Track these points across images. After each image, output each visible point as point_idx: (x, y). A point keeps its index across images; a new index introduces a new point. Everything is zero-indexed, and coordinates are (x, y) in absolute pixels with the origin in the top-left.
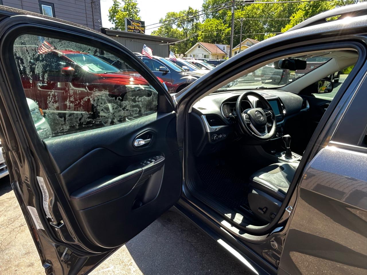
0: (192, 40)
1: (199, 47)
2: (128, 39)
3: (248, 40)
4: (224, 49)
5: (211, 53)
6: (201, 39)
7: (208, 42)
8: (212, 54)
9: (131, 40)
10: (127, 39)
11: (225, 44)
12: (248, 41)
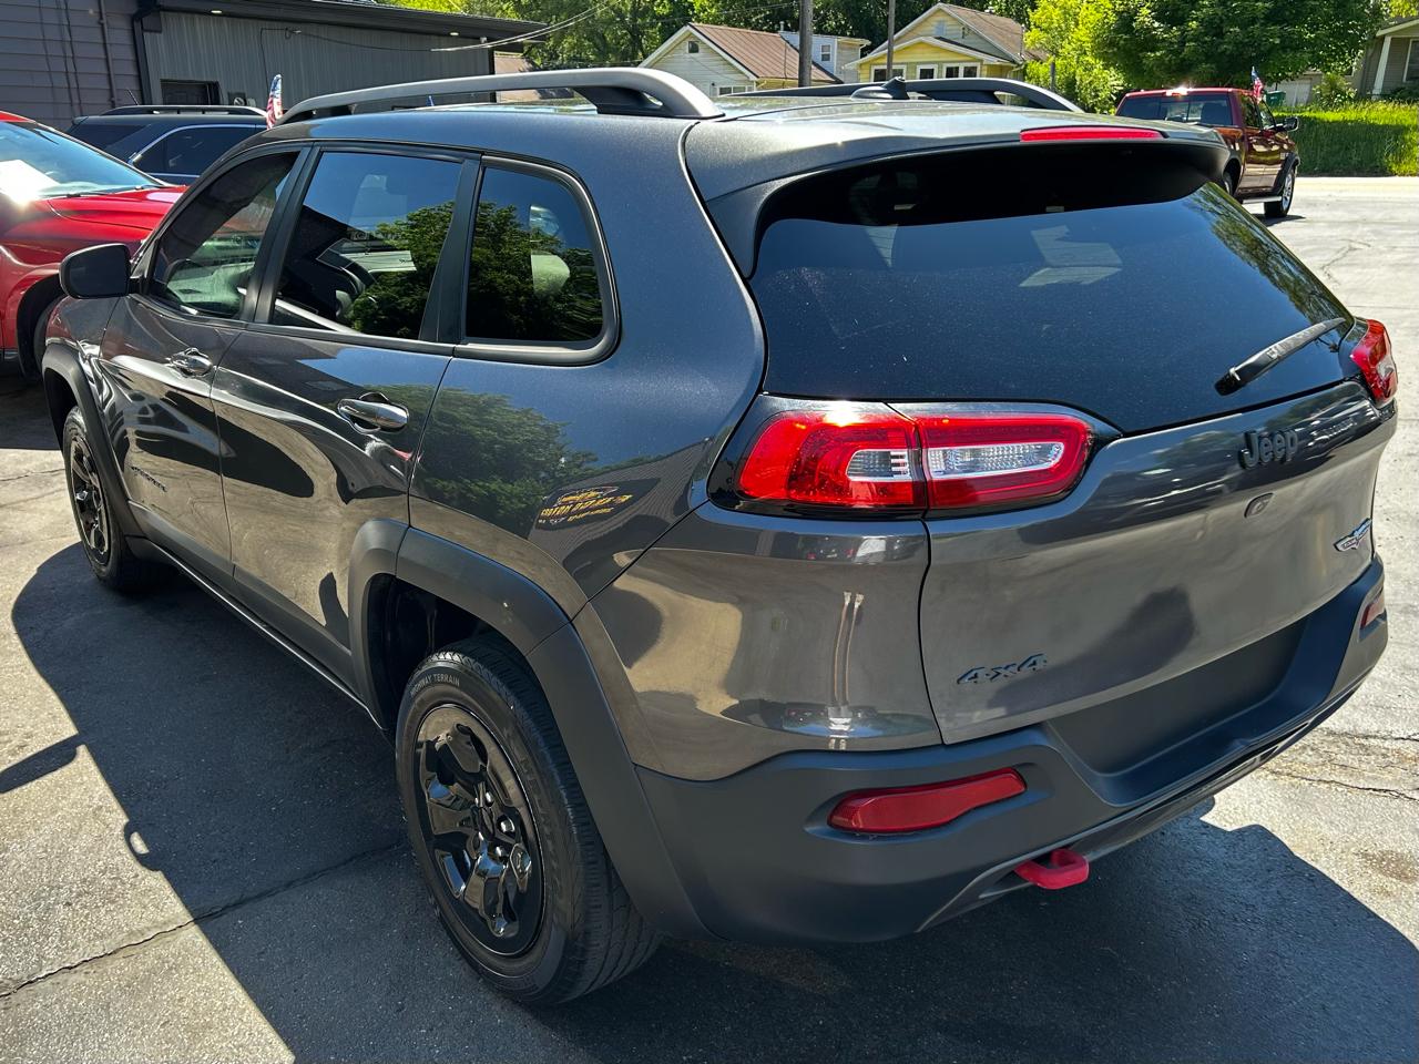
0: (666, 11)
1: (694, 49)
2: (275, 25)
3: (940, 10)
4: (826, 58)
5: (753, 78)
6: (711, 8)
7: (748, 24)
8: (758, 83)
9: (292, 32)
10: (267, 24)
11: (830, 34)
12: (940, 17)
